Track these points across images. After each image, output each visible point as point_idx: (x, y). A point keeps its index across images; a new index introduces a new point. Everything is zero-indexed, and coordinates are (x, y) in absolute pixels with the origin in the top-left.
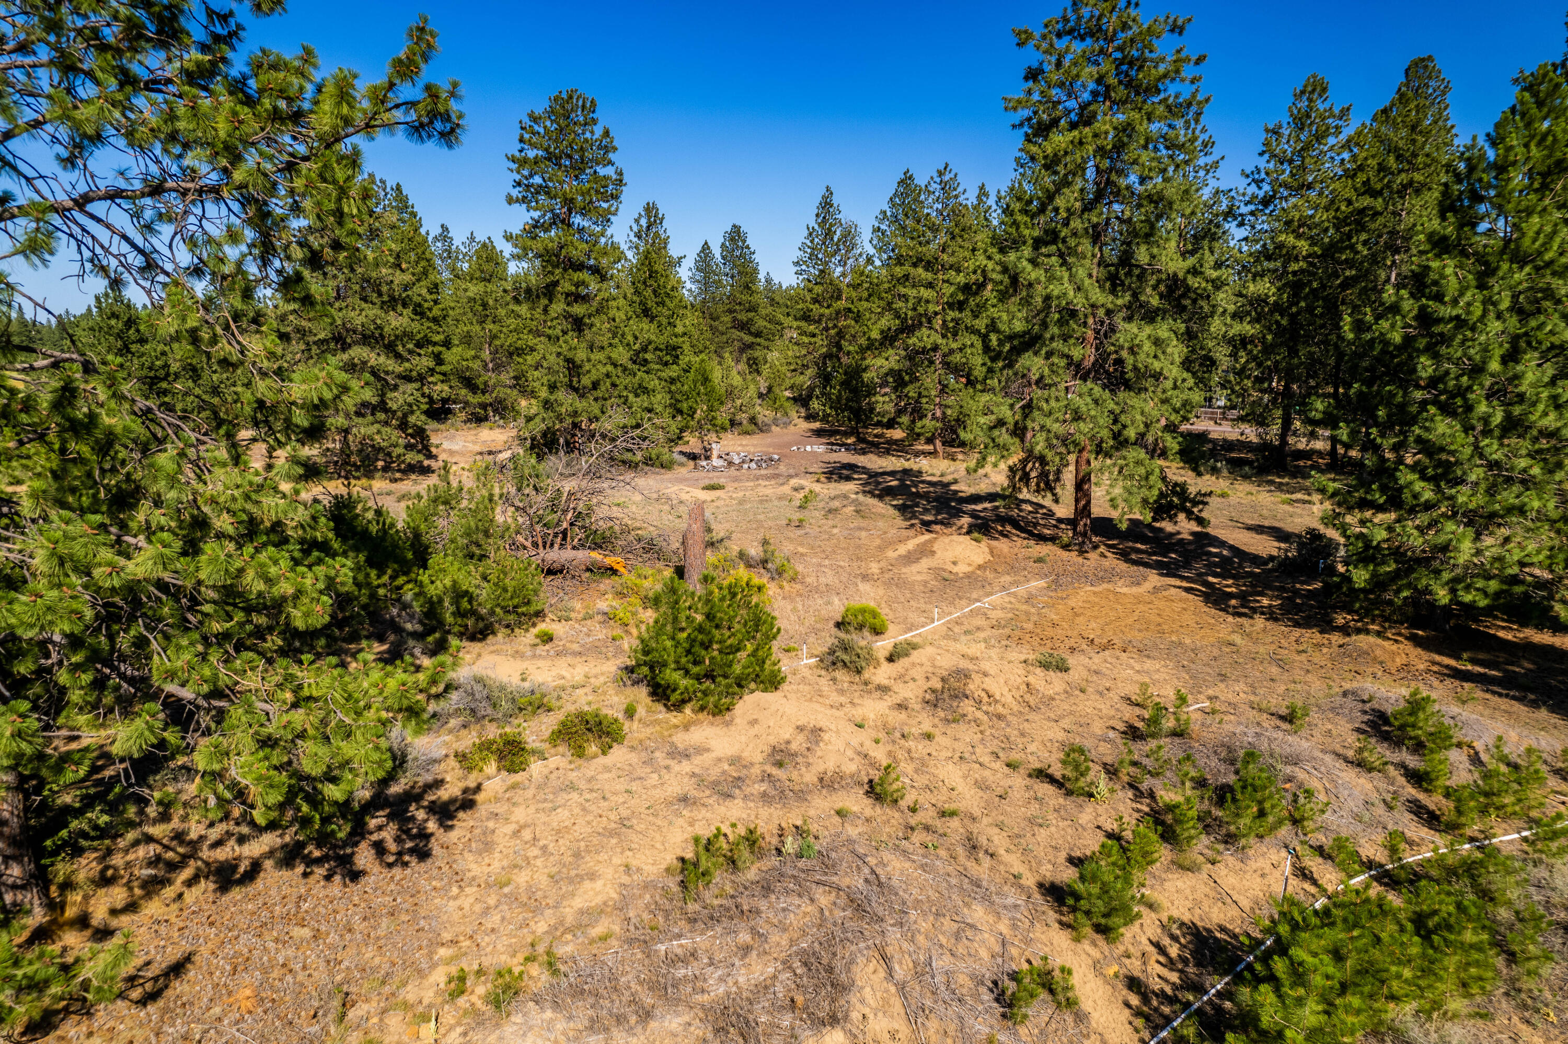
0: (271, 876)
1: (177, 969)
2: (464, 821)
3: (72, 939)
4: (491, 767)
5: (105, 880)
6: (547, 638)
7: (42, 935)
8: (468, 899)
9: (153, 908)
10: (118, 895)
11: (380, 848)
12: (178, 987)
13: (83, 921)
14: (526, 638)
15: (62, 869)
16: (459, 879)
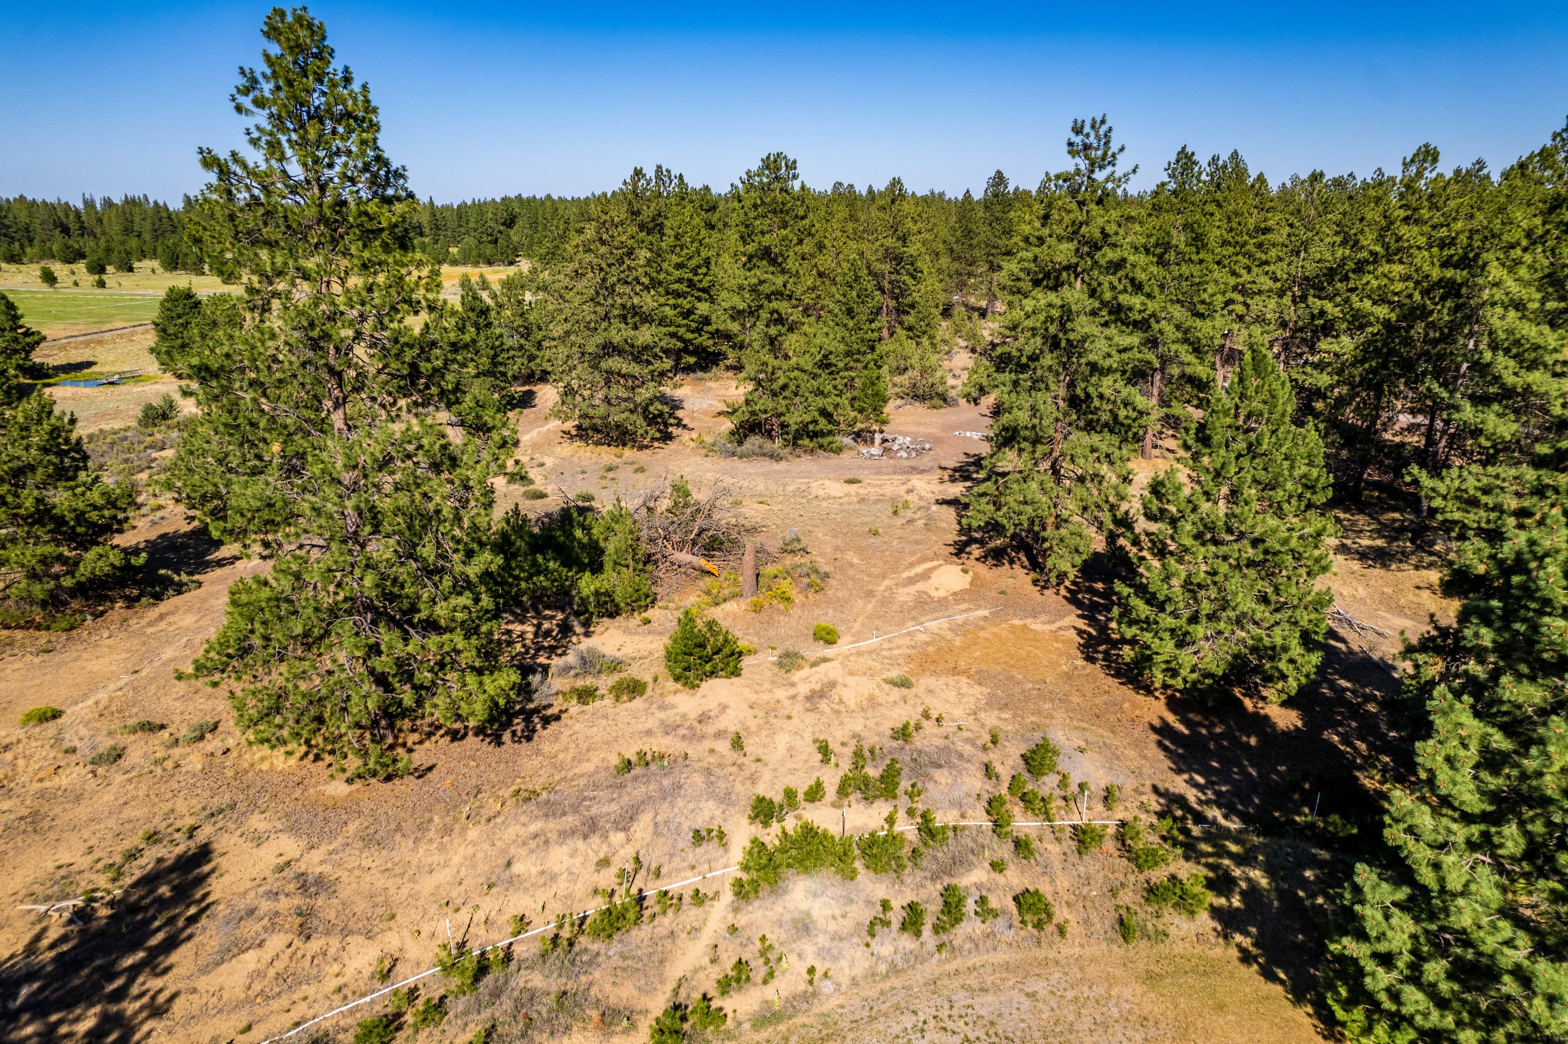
0: (471, 740)
1: (430, 769)
2: (554, 726)
3: (400, 750)
4: (574, 701)
5: (413, 730)
6: (647, 622)
7: (391, 747)
8: (537, 761)
9: (427, 744)
10: (416, 737)
11: (514, 733)
12: (429, 775)
13: (404, 745)
14: (637, 618)
15: (398, 723)
16: (538, 752)
